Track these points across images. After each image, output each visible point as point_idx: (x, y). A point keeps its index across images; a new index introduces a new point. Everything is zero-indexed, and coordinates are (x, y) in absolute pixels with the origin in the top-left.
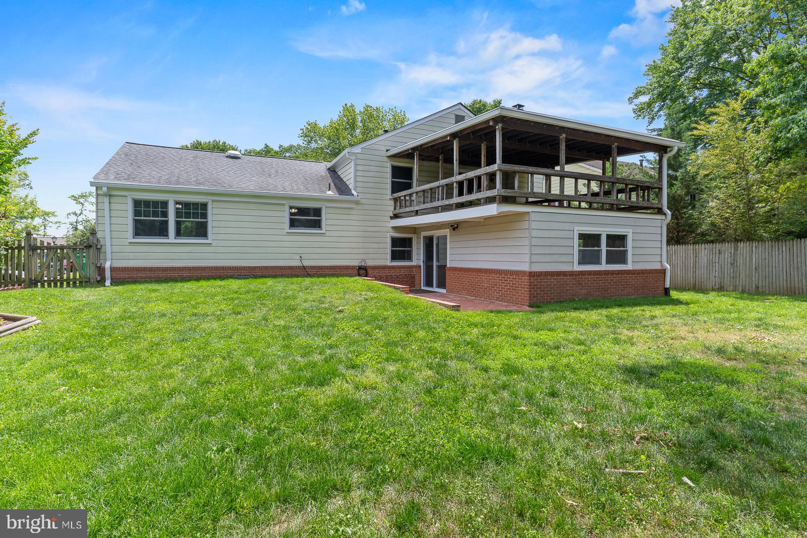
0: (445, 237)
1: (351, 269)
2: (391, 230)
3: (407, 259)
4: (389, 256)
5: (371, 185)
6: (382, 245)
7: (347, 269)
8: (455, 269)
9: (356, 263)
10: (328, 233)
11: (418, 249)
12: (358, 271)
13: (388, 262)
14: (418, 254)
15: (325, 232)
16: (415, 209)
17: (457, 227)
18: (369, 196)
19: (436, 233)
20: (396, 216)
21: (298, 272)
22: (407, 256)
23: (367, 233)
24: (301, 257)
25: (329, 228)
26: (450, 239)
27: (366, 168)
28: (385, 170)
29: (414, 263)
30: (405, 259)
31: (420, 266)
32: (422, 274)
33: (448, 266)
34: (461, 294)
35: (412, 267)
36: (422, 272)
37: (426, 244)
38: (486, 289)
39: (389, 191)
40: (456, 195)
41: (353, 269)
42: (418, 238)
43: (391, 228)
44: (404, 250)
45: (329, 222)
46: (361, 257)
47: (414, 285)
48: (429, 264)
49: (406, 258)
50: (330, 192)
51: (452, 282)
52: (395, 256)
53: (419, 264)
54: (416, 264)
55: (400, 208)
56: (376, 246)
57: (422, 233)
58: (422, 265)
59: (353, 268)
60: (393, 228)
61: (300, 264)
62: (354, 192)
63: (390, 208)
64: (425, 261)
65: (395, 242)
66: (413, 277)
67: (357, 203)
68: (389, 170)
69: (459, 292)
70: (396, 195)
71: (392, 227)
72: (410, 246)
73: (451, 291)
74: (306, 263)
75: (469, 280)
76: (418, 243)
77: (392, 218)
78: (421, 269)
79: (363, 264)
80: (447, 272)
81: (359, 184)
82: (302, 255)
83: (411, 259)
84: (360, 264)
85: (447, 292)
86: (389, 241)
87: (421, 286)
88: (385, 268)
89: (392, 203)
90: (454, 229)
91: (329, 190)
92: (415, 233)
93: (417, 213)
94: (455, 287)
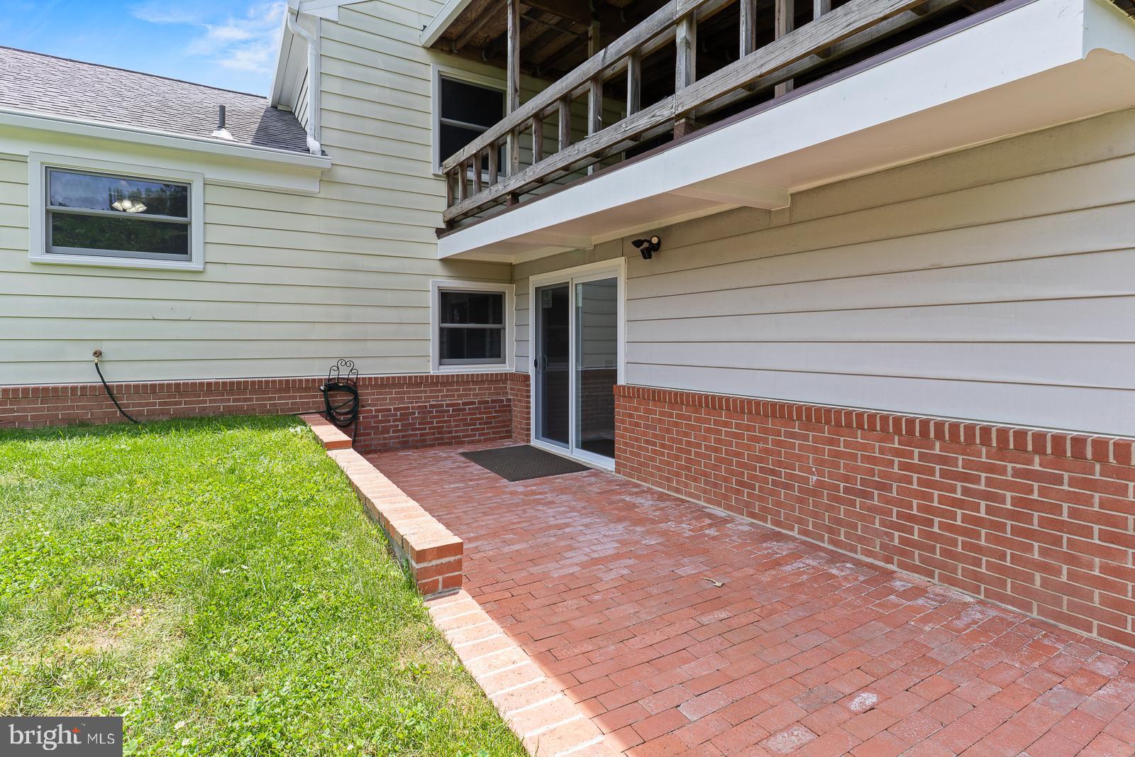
0: (611, 285)
1: (301, 389)
2: (439, 269)
3: (491, 356)
4: (433, 347)
5: (371, 127)
6: (411, 315)
7: (287, 390)
8: (656, 396)
9: (320, 371)
10: (214, 272)
11: (521, 325)
12: (326, 397)
13: (431, 366)
14: (521, 341)
15: (200, 267)
16: (509, 189)
17: (656, 248)
18: (366, 160)
19: (577, 276)
20: (453, 225)
21: (84, 407)
22: (489, 346)
23: (361, 276)
24: (98, 354)
25: (215, 254)
26: (629, 288)
27: (358, 72)
28: (418, 86)
29: (508, 367)
30: (484, 357)
31: (527, 378)
32: (533, 400)
33: (621, 380)
34: (677, 491)
35: (504, 378)
36: (533, 393)
37: (545, 311)
38: (814, 493)
39: (433, 152)
40: (687, 75)
41: (307, 389)
42: (522, 295)
43: (438, 264)
44: (483, 330)
45: (215, 234)
46: (340, 350)
47: (509, 431)
48: (555, 367)
49: (487, 354)
50: (224, 134)
51: (637, 440)
52: (453, 346)
53: (522, 370)
54: (514, 371)
55: (465, 196)
56: (392, 315)
57: (531, 278)
58: (531, 371)
59: (305, 386)
60: (446, 261)
61: (92, 379)
62: (312, 143)
63: (436, 204)
64: (540, 361)
65: (451, 304)
66: (506, 408)
67: (325, 177)
68: (432, 90)
69: (669, 480)
70: (452, 162)
71: (442, 260)
72: (499, 318)
73: (632, 468)
74: (117, 375)
75: (718, 441)
76: (521, 309)
77: (440, 233)
78: (529, 385)
79: (344, 373)
80: (619, 402)
81: (330, 120)
82: (104, 347)
83: (499, 356)
84: (334, 375)
85: (618, 471)
86: (433, 302)
87: (529, 435)
88: (419, 385)
89: (442, 188)
90: (647, 254)
91: (222, 125)
92: (511, 281)
93: (515, 198)
94: (653, 459)
